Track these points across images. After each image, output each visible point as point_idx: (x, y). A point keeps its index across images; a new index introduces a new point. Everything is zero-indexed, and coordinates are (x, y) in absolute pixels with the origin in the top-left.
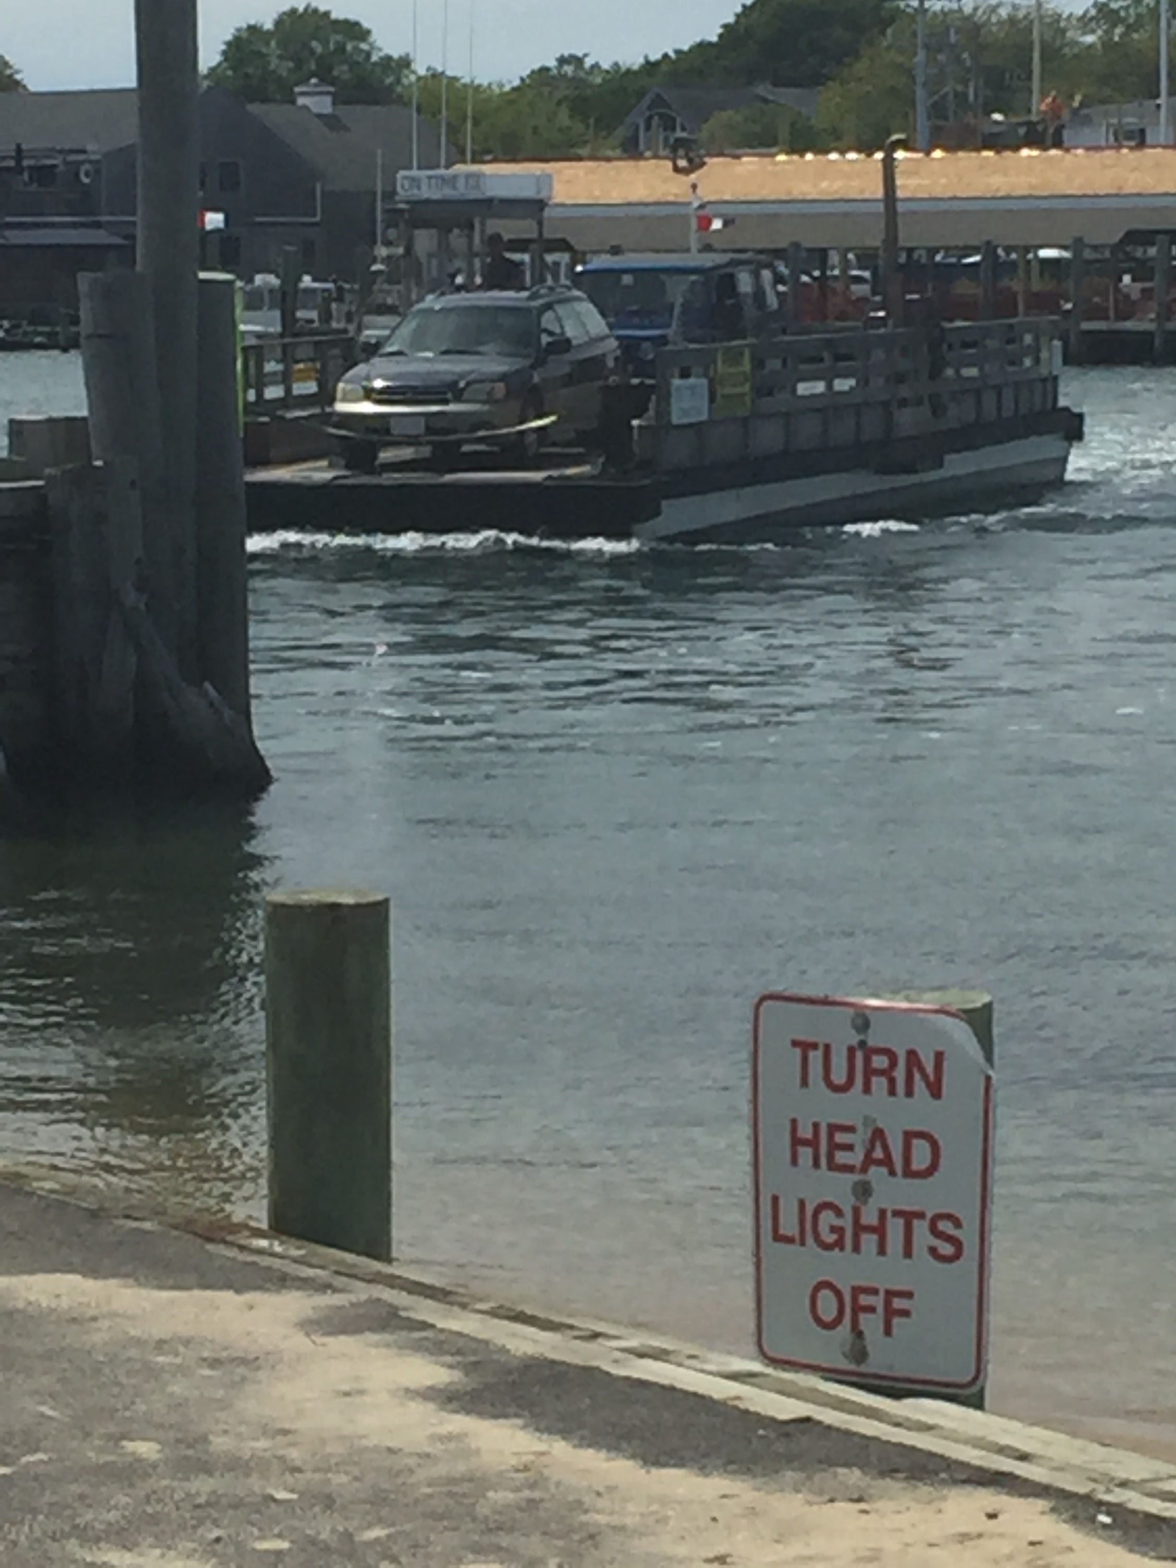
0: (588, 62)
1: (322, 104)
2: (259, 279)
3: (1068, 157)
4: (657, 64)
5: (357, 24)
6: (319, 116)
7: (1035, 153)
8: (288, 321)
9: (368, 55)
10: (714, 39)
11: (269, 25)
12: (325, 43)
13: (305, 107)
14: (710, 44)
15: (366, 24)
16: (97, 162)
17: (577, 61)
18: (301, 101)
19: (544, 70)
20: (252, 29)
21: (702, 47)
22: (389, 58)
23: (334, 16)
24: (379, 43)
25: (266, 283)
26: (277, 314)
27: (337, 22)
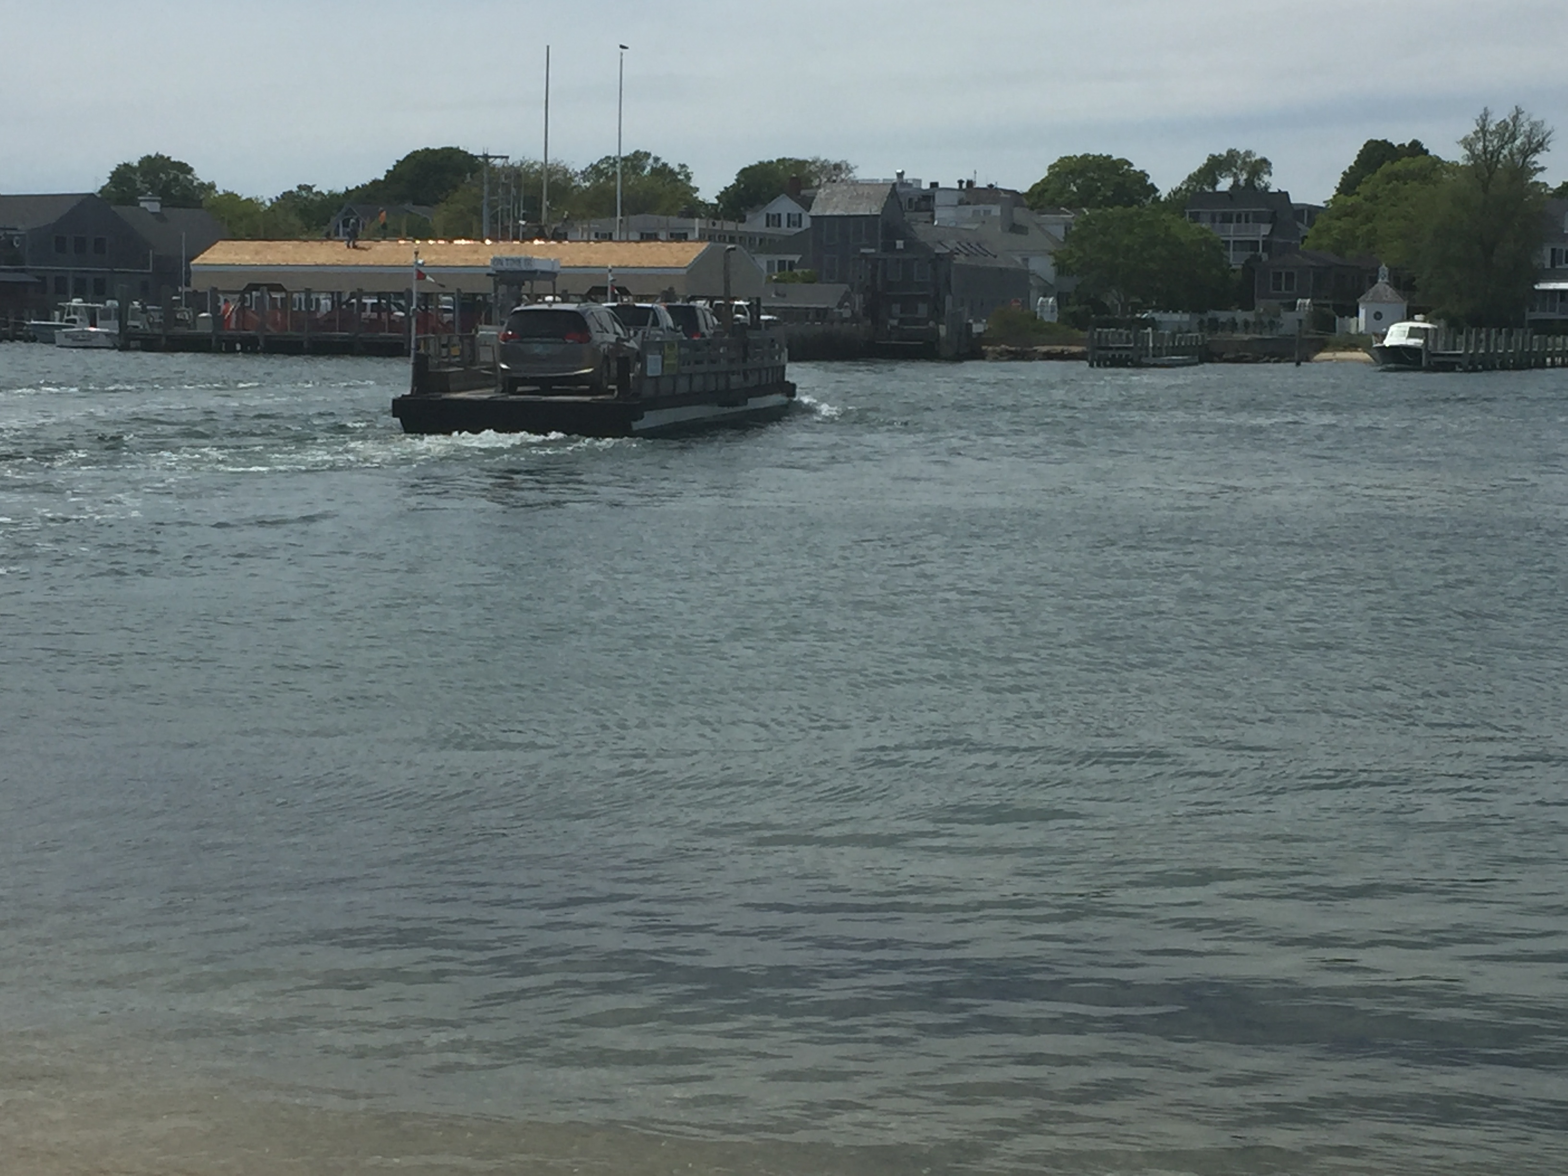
0: (315, 190)
1: (155, 207)
2: (109, 302)
3: (560, 246)
4: (352, 191)
5: (186, 165)
6: (153, 213)
7: (542, 242)
8: (122, 326)
9: (192, 182)
10: (382, 178)
11: (136, 164)
12: (167, 174)
13: (145, 209)
14: (380, 181)
15: (190, 165)
16: (24, 235)
17: (309, 188)
18: (142, 205)
19: (291, 192)
20: (126, 165)
21: (375, 183)
22: (203, 184)
23: (172, 159)
24: (198, 176)
25: (112, 305)
26: (117, 322)
27: (174, 163)
